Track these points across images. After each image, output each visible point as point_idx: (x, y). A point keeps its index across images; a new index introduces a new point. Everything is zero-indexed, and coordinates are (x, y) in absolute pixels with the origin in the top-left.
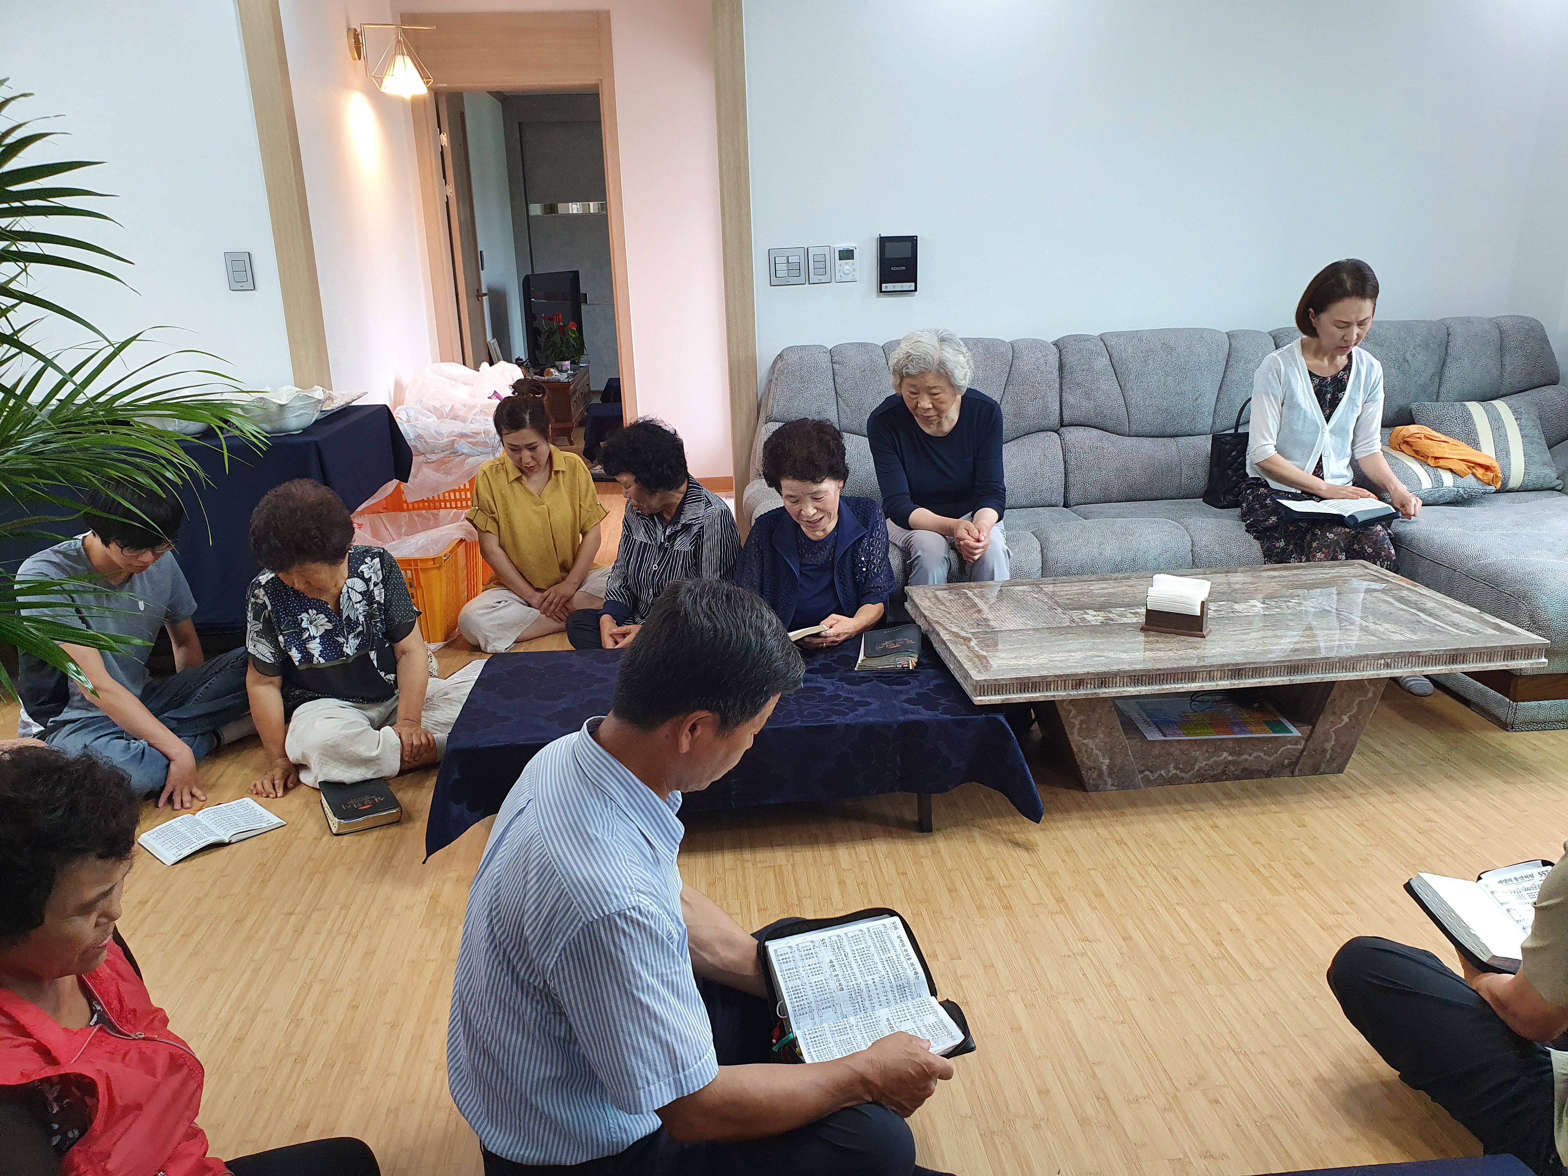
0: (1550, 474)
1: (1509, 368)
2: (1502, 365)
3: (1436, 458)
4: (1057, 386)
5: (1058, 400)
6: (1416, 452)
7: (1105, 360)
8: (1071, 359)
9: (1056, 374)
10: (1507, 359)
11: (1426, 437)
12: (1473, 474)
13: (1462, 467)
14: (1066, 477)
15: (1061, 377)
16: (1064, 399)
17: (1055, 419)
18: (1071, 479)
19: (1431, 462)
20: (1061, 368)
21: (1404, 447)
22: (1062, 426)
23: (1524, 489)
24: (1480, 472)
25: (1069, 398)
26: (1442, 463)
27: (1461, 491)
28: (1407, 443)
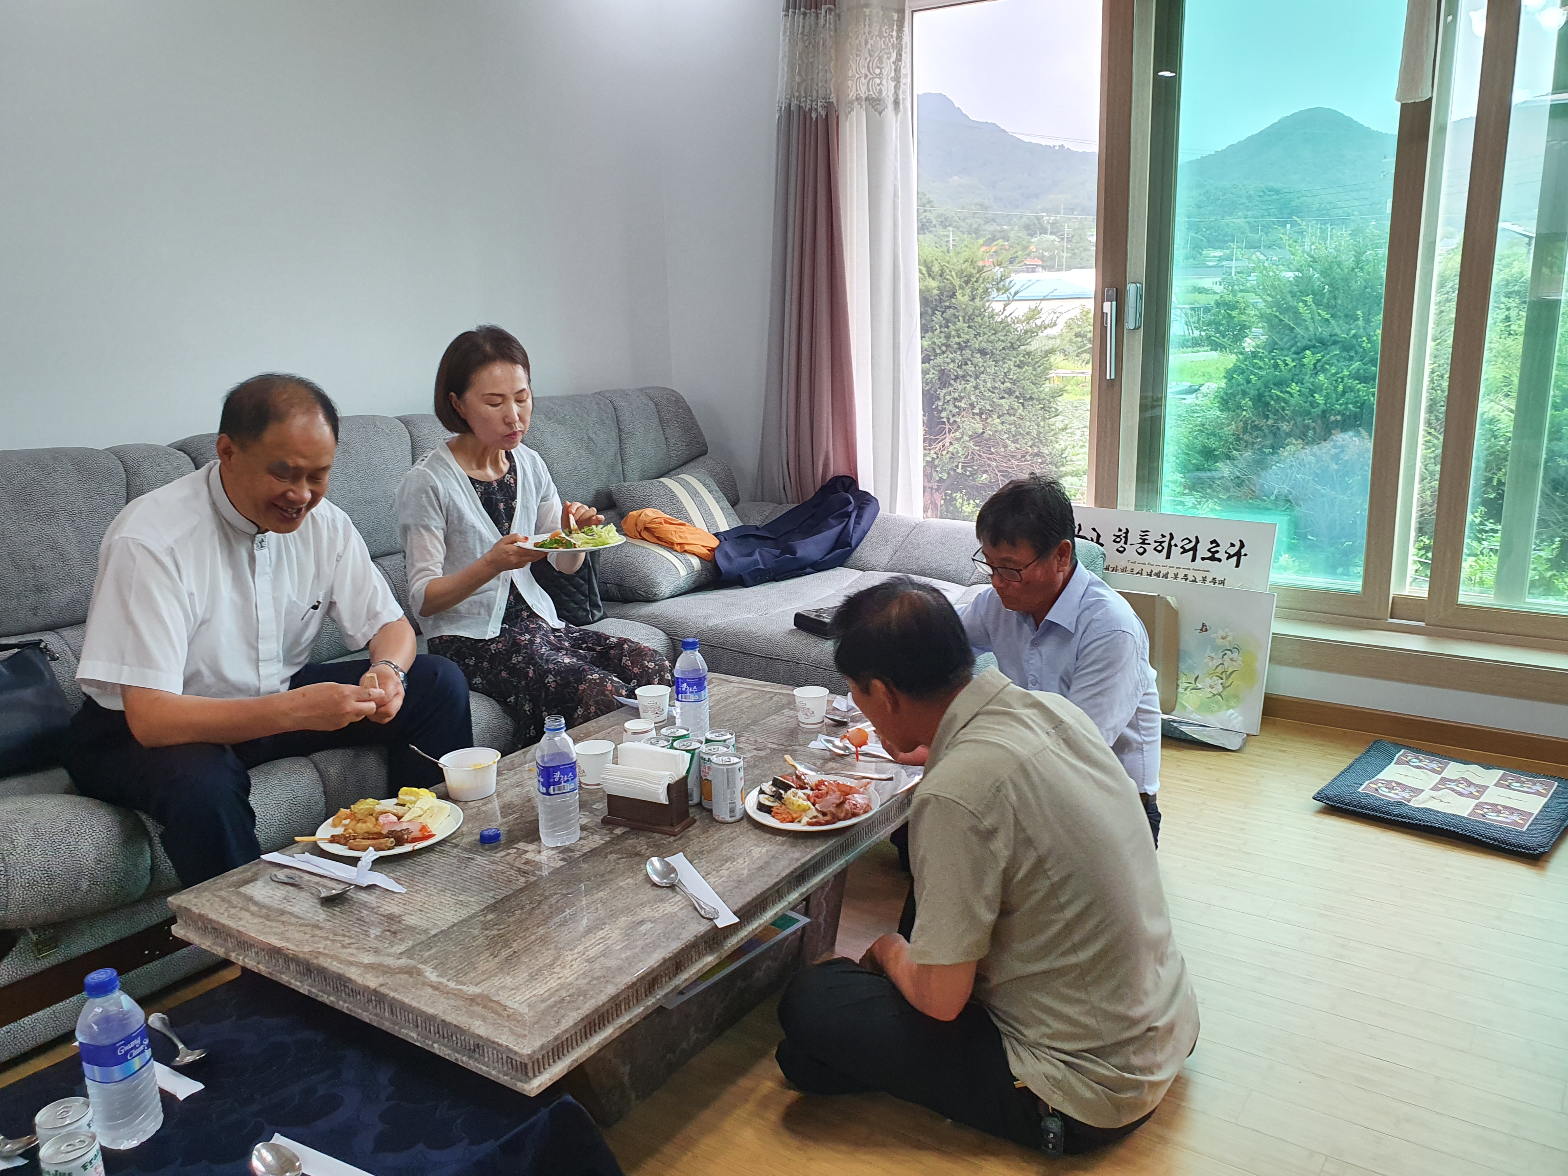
1: (672, 441)
2: (667, 438)
3: (681, 544)
10: (668, 432)
13: (703, 551)
19: (678, 548)
26: (687, 548)
28: (648, 529)
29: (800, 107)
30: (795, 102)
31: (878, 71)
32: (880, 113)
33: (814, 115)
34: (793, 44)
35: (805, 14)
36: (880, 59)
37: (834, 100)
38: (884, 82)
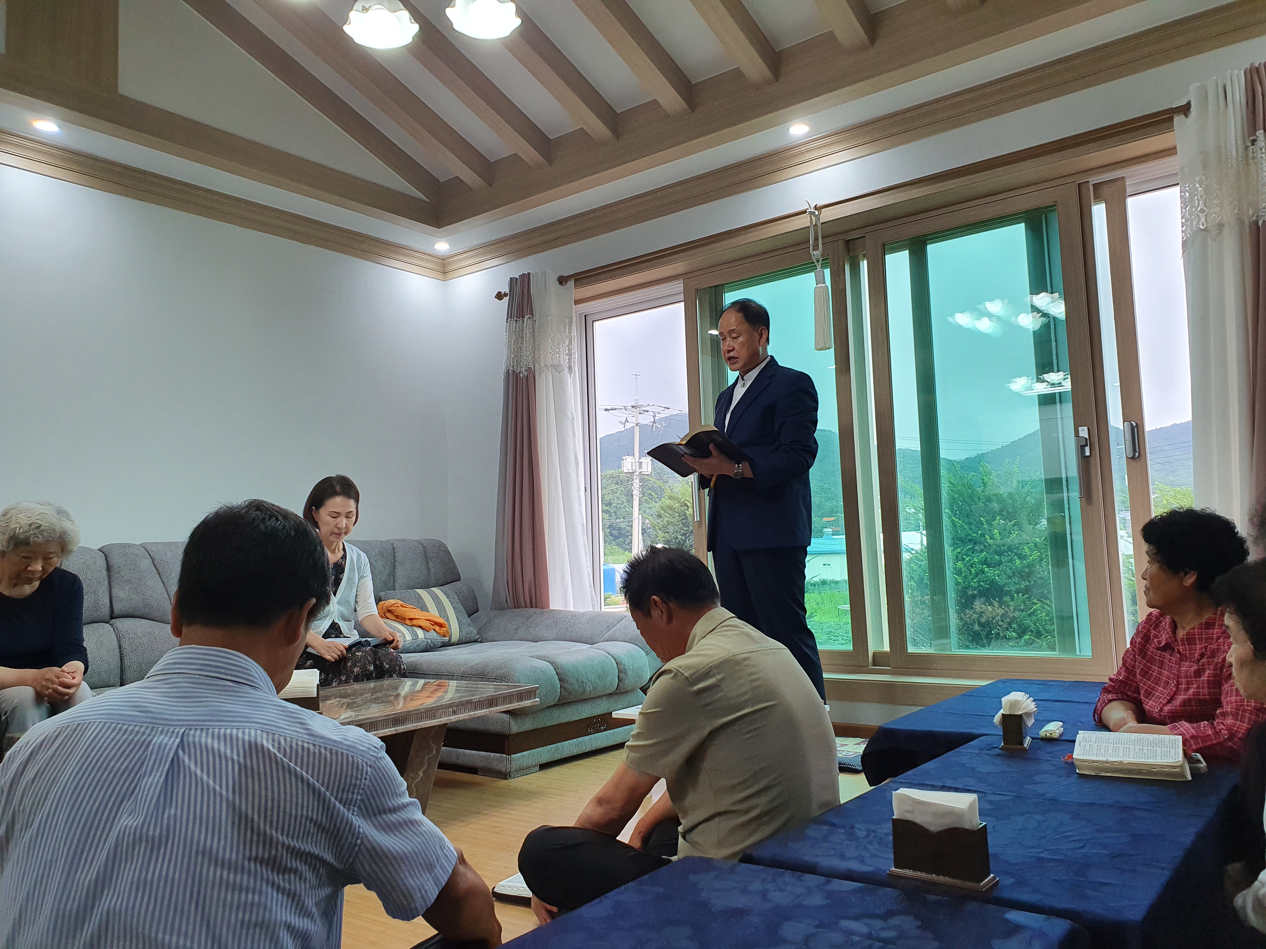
0: (473, 631)
1: (433, 570)
2: (429, 569)
3: (411, 619)
4: (107, 582)
5: (108, 594)
6: (397, 617)
7: (149, 562)
8: (116, 561)
9: (105, 573)
10: (431, 564)
11: (402, 606)
12: (434, 630)
13: (427, 624)
14: (121, 660)
15: (109, 577)
16: (113, 594)
17: (106, 611)
18: (127, 662)
19: (408, 622)
20: (109, 569)
21: (388, 615)
22: (112, 618)
23: (461, 642)
24: (437, 628)
25: (118, 592)
26: (415, 622)
27: (429, 641)
28: (389, 611)
29: (513, 371)
30: (511, 369)
31: (557, 350)
32: (560, 373)
33: (521, 375)
34: (510, 336)
35: (516, 321)
36: (558, 344)
37: (532, 367)
38: (562, 356)
